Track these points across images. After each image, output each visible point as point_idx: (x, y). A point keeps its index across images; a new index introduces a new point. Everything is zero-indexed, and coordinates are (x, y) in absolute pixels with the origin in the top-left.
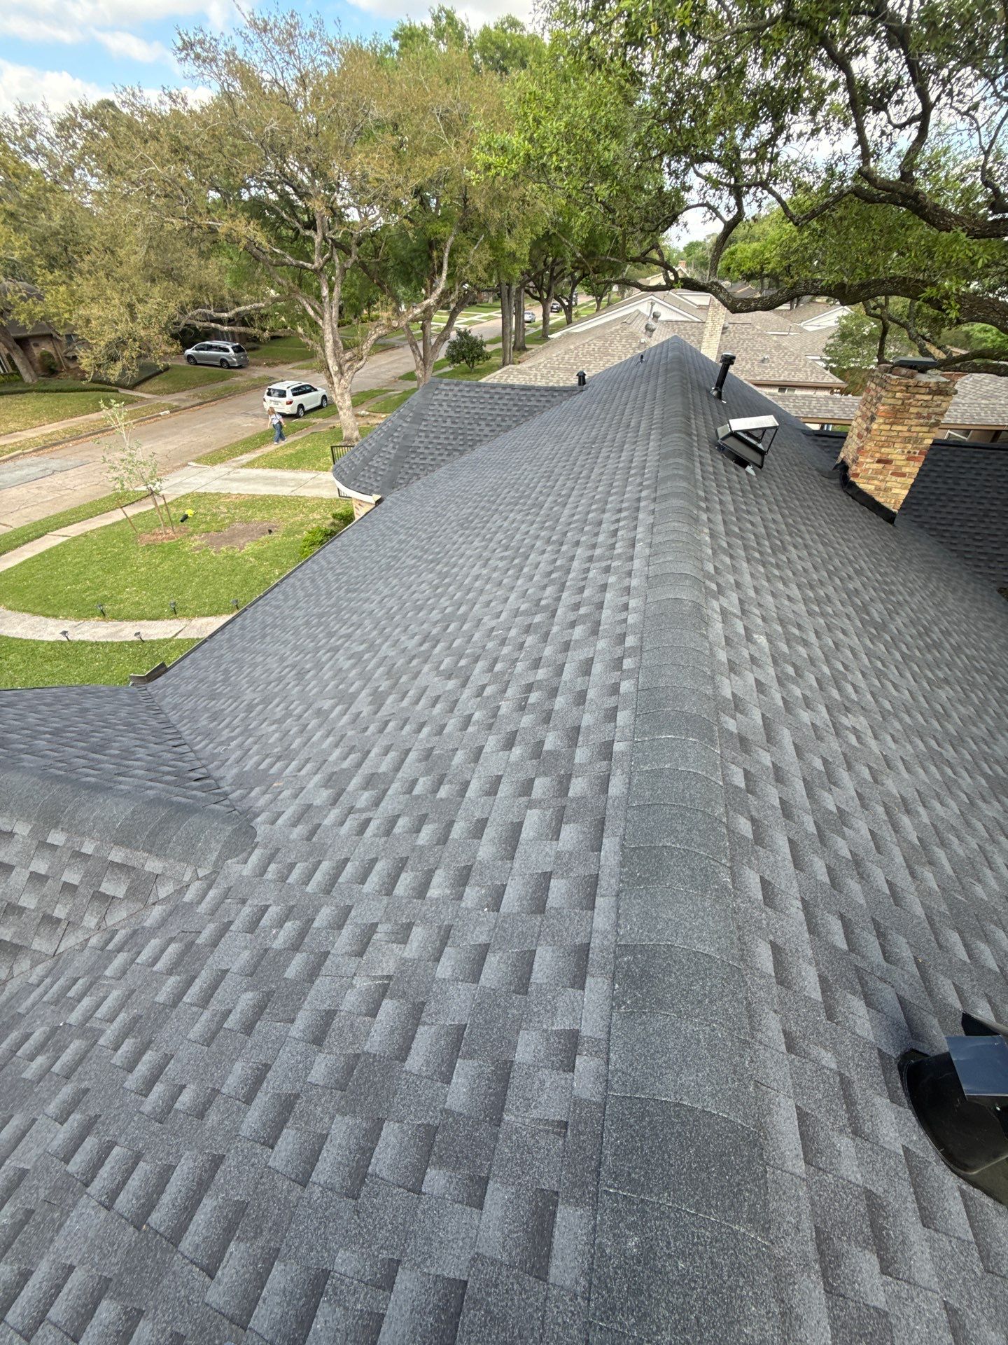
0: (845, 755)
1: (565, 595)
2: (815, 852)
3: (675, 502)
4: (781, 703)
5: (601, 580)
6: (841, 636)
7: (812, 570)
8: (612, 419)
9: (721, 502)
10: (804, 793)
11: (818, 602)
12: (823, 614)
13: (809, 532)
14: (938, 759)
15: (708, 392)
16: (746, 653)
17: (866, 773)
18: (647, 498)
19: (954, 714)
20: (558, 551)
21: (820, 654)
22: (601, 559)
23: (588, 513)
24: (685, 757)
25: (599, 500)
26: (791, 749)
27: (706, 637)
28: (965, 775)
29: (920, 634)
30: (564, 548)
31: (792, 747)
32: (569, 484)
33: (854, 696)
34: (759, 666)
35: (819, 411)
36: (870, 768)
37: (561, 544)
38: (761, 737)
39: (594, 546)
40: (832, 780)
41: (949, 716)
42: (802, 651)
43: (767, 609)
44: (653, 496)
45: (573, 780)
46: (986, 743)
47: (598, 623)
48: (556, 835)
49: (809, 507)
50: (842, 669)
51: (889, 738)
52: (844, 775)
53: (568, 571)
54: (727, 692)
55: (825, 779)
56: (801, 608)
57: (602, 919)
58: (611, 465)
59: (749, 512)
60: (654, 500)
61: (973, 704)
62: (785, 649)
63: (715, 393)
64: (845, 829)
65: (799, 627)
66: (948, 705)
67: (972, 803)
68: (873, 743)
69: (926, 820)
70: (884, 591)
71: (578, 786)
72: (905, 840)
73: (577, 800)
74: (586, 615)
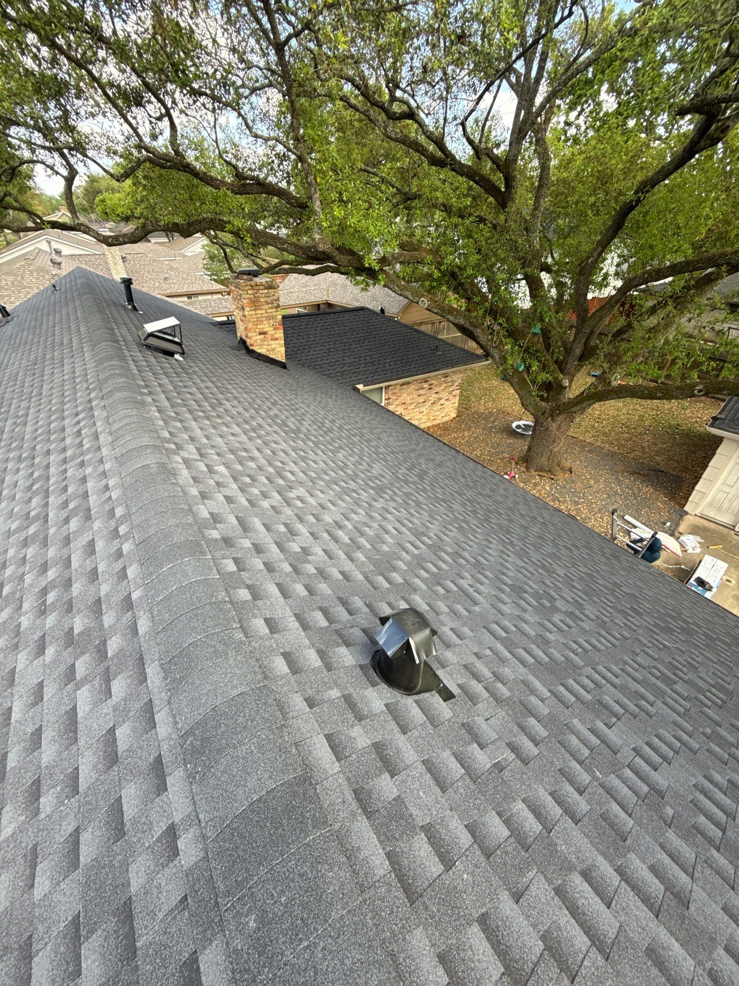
0: (296, 515)
1: (51, 499)
2: (295, 582)
3: (119, 395)
4: (247, 504)
5: (79, 474)
6: (275, 446)
7: (244, 411)
8: (46, 341)
9: (160, 385)
10: (278, 551)
11: (254, 430)
12: (259, 437)
13: (234, 388)
14: (347, 491)
15: (124, 307)
16: (212, 482)
17: (312, 519)
18: (96, 398)
19: (349, 464)
20: (33, 465)
21: (264, 461)
22: (73, 458)
23: (50, 424)
24: (185, 575)
25: (57, 411)
26: (262, 529)
27: (177, 484)
28: (363, 492)
29: (319, 427)
30: (37, 460)
31: (263, 527)
32: (24, 404)
33: (293, 478)
34: (224, 487)
35: (219, 308)
36: (313, 515)
37: (33, 458)
38: (240, 531)
39: (64, 450)
40: (292, 533)
41: (346, 465)
42: (252, 464)
43: (219, 448)
44: (100, 395)
45: (109, 642)
46: (368, 471)
47: (89, 509)
48: (109, 693)
49: (230, 372)
50: (280, 465)
51: (319, 493)
52: (300, 527)
53: (48, 478)
54: (205, 514)
55: (289, 535)
56: (243, 438)
57: (163, 729)
58: (57, 379)
59: (185, 387)
60: (103, 398)
61: (357, 454)
62: (239, 468)
63: (130, 307)
64: (309, 557)
65: (246, 450)
66: (345, 460)
67: (370, 506)
68: (311, 500)
69: (350, 527)
70: (292, 410)
71: (114, 645)
72: (343, 544)
73: (116, 655)
74: (75, 508)
